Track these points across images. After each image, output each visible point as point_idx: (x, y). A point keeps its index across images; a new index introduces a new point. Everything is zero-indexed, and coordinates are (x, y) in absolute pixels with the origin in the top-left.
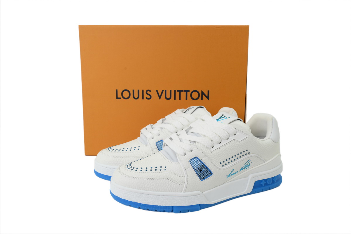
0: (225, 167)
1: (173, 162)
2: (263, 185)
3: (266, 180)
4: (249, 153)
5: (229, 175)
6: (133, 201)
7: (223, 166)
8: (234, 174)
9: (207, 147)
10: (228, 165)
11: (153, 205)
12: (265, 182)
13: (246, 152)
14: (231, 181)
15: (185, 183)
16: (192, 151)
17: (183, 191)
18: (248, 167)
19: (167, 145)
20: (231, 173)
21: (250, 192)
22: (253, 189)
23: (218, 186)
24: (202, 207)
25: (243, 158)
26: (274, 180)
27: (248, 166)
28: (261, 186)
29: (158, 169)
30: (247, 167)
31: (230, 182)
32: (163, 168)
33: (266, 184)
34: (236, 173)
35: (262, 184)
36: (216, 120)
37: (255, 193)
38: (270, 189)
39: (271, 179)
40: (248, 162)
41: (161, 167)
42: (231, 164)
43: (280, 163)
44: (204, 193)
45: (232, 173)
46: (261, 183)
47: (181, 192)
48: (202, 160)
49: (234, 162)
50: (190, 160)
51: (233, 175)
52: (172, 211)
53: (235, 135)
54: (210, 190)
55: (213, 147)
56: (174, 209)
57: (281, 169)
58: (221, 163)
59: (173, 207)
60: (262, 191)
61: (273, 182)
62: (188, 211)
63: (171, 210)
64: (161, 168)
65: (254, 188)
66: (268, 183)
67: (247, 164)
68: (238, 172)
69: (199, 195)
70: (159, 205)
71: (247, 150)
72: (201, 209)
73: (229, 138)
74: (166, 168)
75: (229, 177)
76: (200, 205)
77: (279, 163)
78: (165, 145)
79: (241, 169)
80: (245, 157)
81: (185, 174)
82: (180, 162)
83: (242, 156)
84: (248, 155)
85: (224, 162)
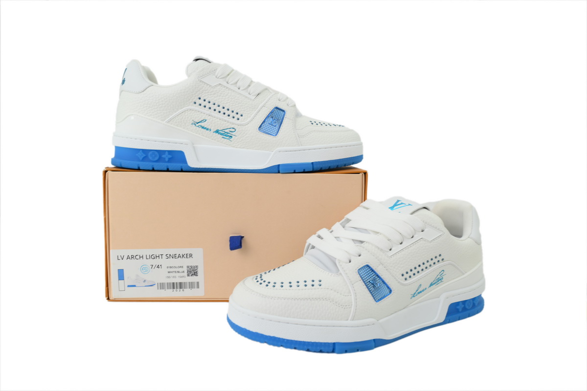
0: (409, 281)
1: (330, 274)
2: (460, 310)
3: (464, 302)
4: (443, 260)
5: (415, 293)
6: (272, 335)
7: (406, 279)
8: (421, 292)
9: (381, 250)
10: (414, 279)
11: (304, 342)
12: (463, 306)
13: (438, 259)
14: (416, 304)
15: (353, 306)
16: (360, 256)
17: (350, 318)
18: (440, 281)
19: (313, 247)
20: (417, 291)
21: (442, 320)
22: (447, 316)
23: (398, 311)
24: (378, 343)
25: (434, 267)
26: (475, 302)
27: (440, 279)
28: (457, 311)
29: (309, 283)
30: (438, 281)
31: (414, 304)
32: (316, 283)
33: (465, 309)
34: (423, 291)
35: (458, 309)
36: (389, 208)
37: (449, 322)
38: (469, 316)
39: (471, 301)
40: (441, 274)
41: (313, 281)
42: (418, 276)
43: (482, 277)
44: (381, 321)
45: (419, 291)
46: (458, 307)
47: (347, 320)
48: (376, 270)
49: (422, 274)
50: (359, 270)
51: (419, 293)
52: (333, 352)
53: (422, 231)
54: (387, 318)
55: (390, 250)
56: (337, 347)
57: (482, 287)
58: (403, 275)
59: (334, 344)
60: (459, 319)
61: (474, 306)
62: (358, 351)
63: (331, 349)
64: (313, 283)
65: (449, 314)
66: (467, 307)
67: (439, 276)
68: (426, 289)
69: (373, 324)
70: (313, 341)
71: (440, 255)
72: (376, 347)
73: (415, 236)
74: (321, 283)
75: (414, 296)
76: (374, 340)
77: (480, 278)
78: (310, 247)
79: (431, 285)
80: (437, 265)
81: (351, 291)
82: (343, 274)
83: (432, 264)
84: (441, 263)
85: (407, 273)
